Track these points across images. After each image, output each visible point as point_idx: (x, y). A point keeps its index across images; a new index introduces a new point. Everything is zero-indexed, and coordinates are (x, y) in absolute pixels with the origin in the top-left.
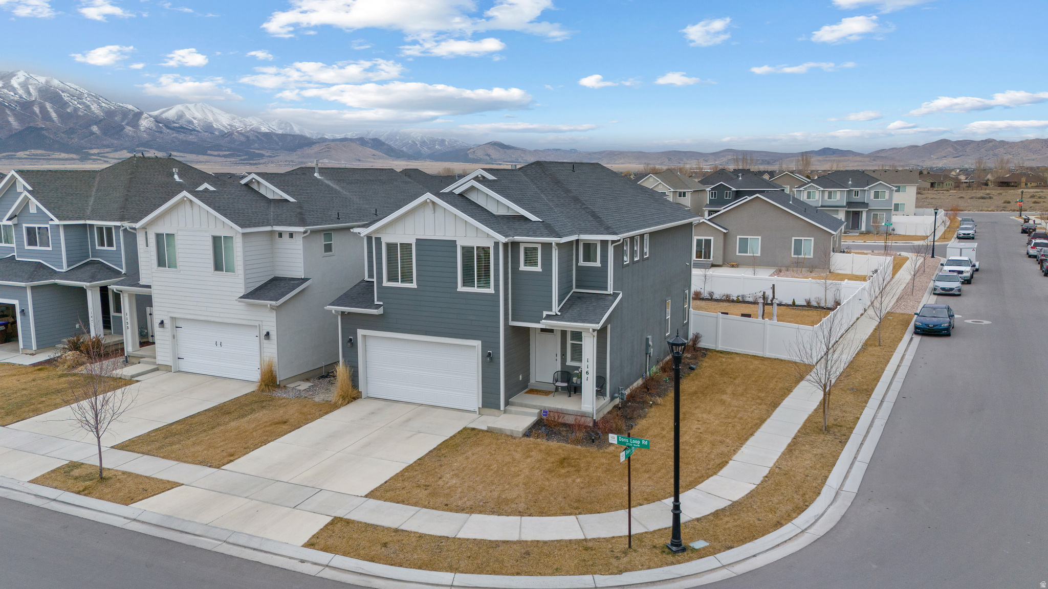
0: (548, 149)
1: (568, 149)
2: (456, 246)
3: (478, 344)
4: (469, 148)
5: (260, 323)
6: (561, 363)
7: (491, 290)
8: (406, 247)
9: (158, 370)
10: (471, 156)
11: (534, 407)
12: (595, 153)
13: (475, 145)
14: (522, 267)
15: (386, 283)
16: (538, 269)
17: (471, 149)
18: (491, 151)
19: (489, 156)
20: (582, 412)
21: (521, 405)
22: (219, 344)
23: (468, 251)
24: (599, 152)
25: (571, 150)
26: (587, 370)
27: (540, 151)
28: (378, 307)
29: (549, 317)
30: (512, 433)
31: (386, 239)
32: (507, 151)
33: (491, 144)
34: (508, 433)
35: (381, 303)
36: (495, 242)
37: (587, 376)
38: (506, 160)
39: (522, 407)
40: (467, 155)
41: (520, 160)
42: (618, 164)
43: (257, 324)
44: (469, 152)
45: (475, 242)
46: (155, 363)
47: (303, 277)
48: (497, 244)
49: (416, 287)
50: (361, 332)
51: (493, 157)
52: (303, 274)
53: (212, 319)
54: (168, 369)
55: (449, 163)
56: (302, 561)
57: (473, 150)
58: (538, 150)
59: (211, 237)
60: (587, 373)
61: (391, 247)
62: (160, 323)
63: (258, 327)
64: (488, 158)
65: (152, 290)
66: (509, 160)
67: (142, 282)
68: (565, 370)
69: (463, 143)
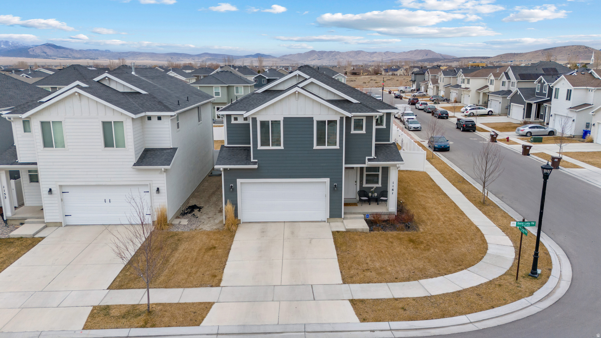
0: (90, 50)
1: (104, 50)
2: (313, 121)
3: (327, 180)
4: (29, 47)
5: (151, 182)
6: (360, 186)
7: (337, 147)
8: (276, 123)
9: (47, 227)
10: (31, 53)
11: (360, 213)
12: (123, 53)
13: (33, 45)
14: (353, 132)
15: (260, 147)
16: (364, 131)
17: (30, 48)
18: (47, 50)
19: (46, 53)
20: (390, 212)
21: (351, 213)
22: (107, 201)
23: (321, 124)
24: (126, 52)
25: (106, 50)
26: (393, 188)
27: (84, 50)
28: (255, 163)
29: (369, 160)
30: (363, 230)
31: (259, 119)
32: (60, 50)
33: (47, 45)
34: (360, 231)
35: (257, 161)
36: (340, 117)
37: (393, 191)
38: (59, 56)
39: (351, 214)
40: (28, 52)
41: (70, 56)
42: (140, 60)
43: (148, 183)
44: (29, 50)
45: (326, 117)
46: (44, 222)
47: (172, 147)
48: (342, 118)
49: (283, 148)
50: (239, 181)
51: (49, 54)
52: (172, 145)
53: (104, 183)
54: (58, 225)
55: (14, 58)
56: (373, 331)
57: (33, 49)
58: (82, 50)
59: (101, 122)
60: (393, 190)
61: (264, 124)
62: (49, 191)
63: (149, 185)
64: (44, 54)
65: (38, 165)
66: (61, 56)
67: (20, 160)
68: (362, 190)
69: (23, 44)
